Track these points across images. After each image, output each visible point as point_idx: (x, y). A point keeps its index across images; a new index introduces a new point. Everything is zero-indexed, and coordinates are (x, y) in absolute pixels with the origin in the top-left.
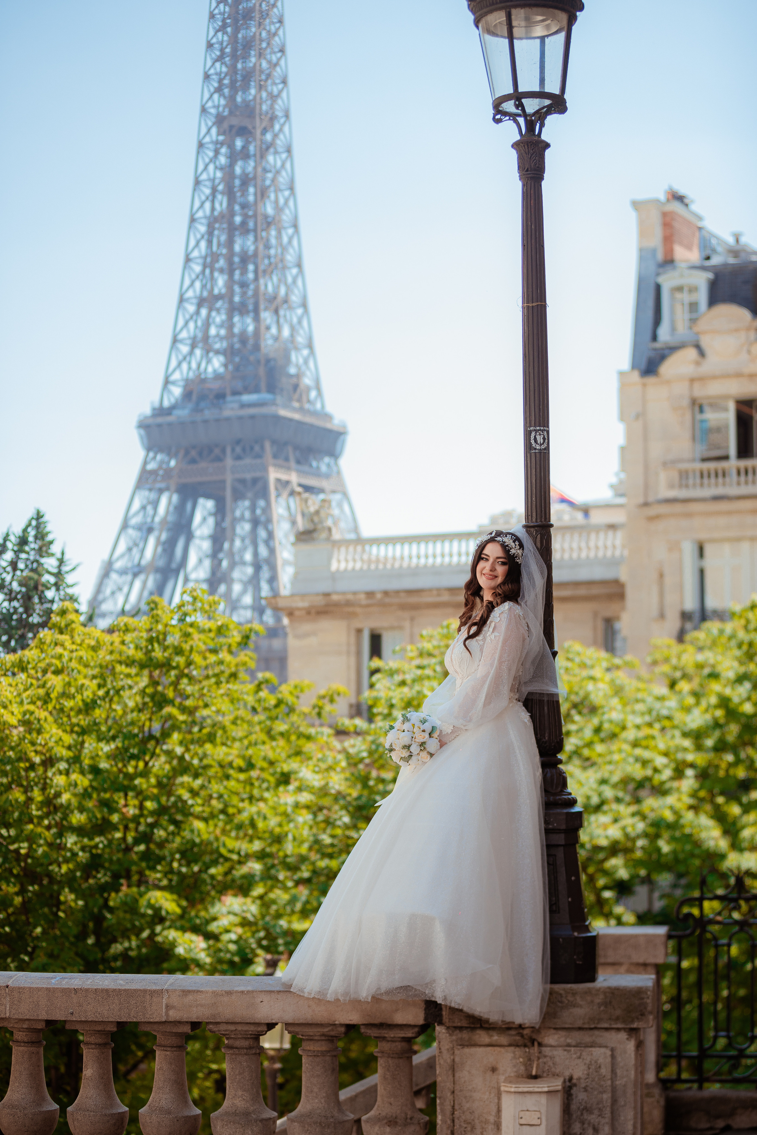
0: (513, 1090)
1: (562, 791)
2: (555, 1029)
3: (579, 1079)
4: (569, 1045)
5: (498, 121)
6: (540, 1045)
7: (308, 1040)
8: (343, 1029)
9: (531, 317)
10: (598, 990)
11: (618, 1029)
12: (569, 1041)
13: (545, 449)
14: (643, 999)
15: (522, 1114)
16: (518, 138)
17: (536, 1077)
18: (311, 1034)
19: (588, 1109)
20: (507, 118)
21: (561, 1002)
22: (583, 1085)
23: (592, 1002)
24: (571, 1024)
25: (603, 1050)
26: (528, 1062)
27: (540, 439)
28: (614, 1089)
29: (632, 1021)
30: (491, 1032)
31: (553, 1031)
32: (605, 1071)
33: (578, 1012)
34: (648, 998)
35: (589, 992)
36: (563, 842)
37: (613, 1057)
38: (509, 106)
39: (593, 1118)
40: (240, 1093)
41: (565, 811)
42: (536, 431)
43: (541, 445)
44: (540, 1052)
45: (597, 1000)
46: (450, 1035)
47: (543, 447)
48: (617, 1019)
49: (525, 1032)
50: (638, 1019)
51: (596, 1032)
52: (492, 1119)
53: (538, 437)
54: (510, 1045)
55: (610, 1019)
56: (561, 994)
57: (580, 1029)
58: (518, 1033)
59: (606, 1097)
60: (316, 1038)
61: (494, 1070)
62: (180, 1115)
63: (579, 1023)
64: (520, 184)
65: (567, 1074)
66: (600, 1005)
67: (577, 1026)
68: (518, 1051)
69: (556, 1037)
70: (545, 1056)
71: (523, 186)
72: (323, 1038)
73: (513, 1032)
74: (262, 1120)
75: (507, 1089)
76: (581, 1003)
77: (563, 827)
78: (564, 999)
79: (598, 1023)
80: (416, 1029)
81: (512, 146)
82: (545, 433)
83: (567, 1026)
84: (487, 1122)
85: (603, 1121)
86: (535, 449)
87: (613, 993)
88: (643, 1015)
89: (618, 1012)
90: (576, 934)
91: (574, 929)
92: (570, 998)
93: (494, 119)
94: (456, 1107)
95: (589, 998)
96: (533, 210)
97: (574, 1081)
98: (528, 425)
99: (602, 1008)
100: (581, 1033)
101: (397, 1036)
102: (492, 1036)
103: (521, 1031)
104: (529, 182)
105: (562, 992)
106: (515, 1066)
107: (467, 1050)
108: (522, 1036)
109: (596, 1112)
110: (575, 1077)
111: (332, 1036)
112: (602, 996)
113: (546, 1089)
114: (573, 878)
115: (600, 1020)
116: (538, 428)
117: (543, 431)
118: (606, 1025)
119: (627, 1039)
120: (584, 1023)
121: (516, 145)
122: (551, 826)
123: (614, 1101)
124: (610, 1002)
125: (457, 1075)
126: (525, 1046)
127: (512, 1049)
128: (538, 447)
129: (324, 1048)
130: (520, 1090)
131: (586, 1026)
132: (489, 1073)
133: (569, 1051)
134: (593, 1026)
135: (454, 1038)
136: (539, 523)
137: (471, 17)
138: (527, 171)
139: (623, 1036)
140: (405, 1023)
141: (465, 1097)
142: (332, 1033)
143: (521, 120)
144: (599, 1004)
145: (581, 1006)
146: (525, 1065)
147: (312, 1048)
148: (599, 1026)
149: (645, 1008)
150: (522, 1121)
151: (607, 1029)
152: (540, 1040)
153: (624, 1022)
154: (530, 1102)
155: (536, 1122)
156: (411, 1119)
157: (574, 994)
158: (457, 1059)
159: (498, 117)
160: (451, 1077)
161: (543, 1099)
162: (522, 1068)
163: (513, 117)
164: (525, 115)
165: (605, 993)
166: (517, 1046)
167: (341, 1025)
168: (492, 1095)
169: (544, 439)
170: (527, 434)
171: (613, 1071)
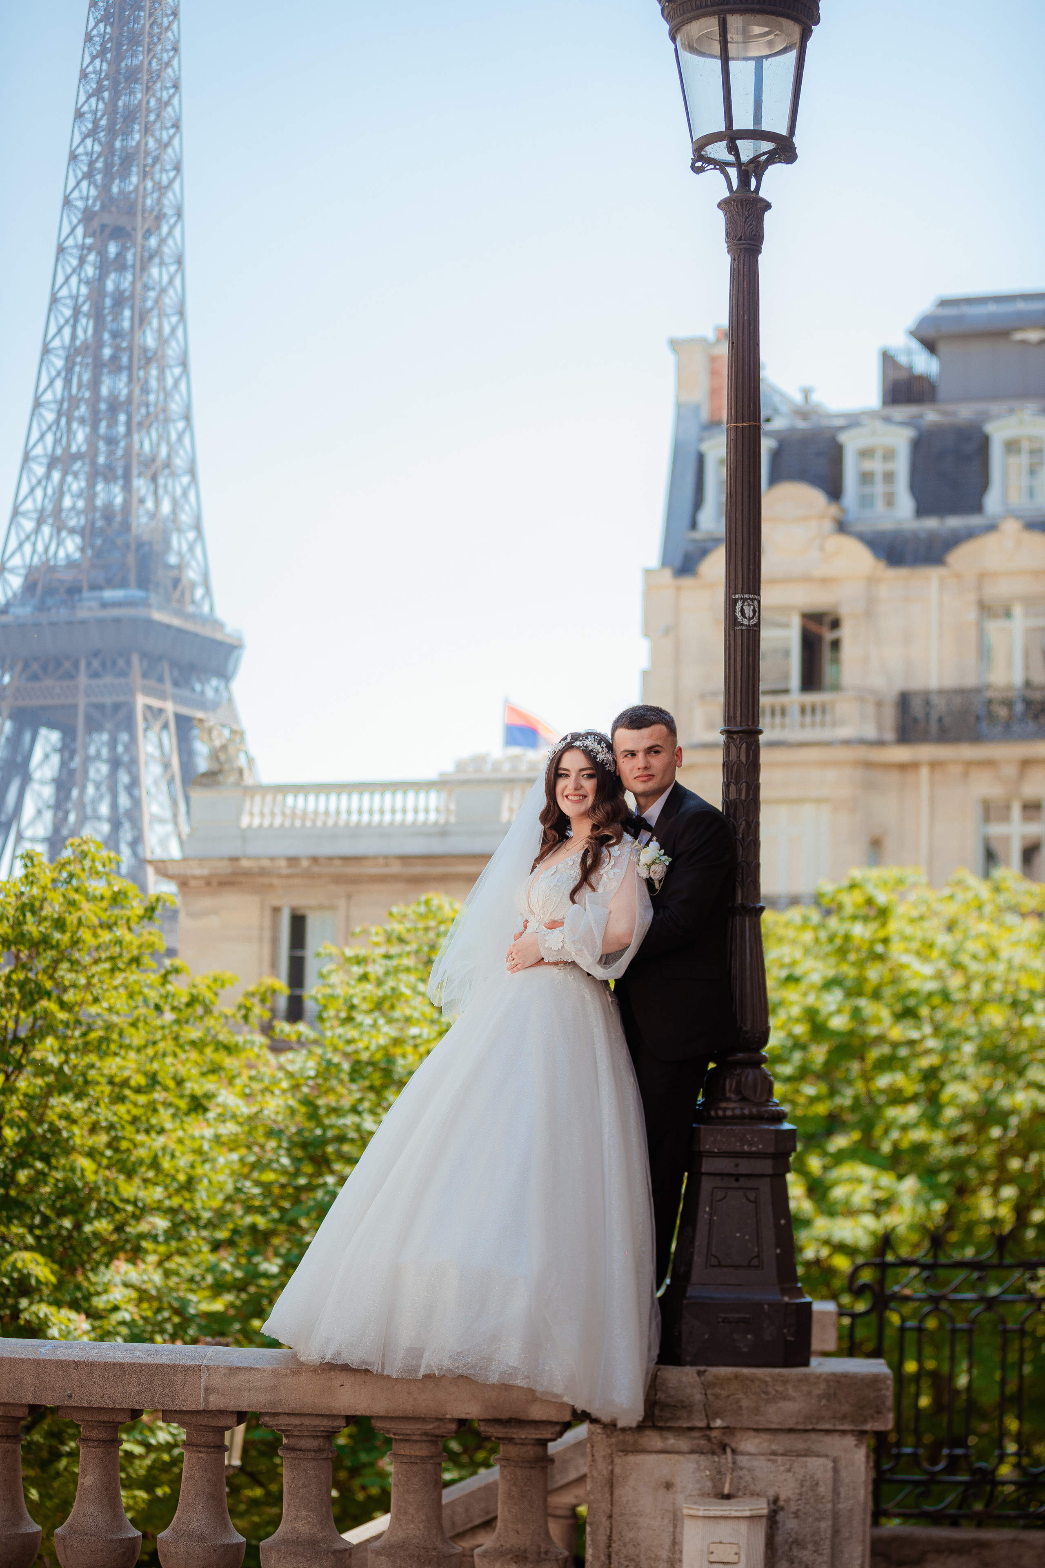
0: (701, 1513)
1: (768, 1101)
2: (756, 1430)
3: (788, 1500)
4: (774, 1453)
5: (698, 170)
6: (734, 1451)
7: (401, 1440)
8: (454, 1426)
9: (740, 441)
10: (819, 1377)
11: (844, 1432)
12: (774, 1447)
13: (755, 625)
14: (880, 1390)
15: (713, 1548)
16: (727, 194)
17: (728, 1497)
18: (408, 1432)
19: (798, 1543)
20: (712, 166)
21: (766, 1393)
22: (793, 1509)
23: (809, 1393)
24: (779, 1423)
25: (821, 1461)
26: (718, 1475)
27: (748, 611)
28: (836, 1515)
29: (865, 1421)
30: (666, 1434)
31: (752, 1433)
32: (824, 1490)
33: (789, 1406)
34: (887, 1389)
35: (805, 1379)
36: (770, 1171)
37: (836, 1470)
38: (718, 150)
39: (806, 1555)
40: (304, 1513)
41: (773, 1128)
42: (744, 600)
43: (750, 619)
44: (734, 1463)
45: (817, 1392)
46: (608, 1436)
47: (752, 622)
48: (844, 1418)
49: (714, 1434)
50: (872, 1417)
51: (813, 1436)
52: (664, 1554)
53: (746, 609)
54: (692, 1452)
55: (834, 1417)
56: (766, 1382)
57: (791, 1431)
58: (705, 1436)
59: (825, 1525)
60: (415, 1438)
61: (668, 1486)
62: (219, 1543)
63: (790, 1423)
64: (727, 259)
65: (771, 1493)
66: (820, 1397)
67: (787, 1426)
68: (704, 1461)
69: (756, 1441)
70: (741, 1468)
71: (733, 260)
72: (425, 1438)
73: (696, 1434)
74: (335, 1552)
75: (691, 1512)
76: (794, 1394)
77: (771, 1150)
78: (770, 1389)
79: (817, 1423)
80: (558, 1428)
81: (719, 206)
82: (756, 602)
83: (773, 1426)
84: (657, 1558)
85: (820, 1559)
86: (742, 625)
87: (839, 1382)
88: (879, 1412)
89: (846, 1408)
90: (786, 1299)
91: (784, 1292)
92: (780, 1388)
93: (693, 167)
94: (615, 1537)
95: (805, 1388)
96: (746, 294)
97: (781, 1503)
98: (732, 591)
99: (823, 1402)
100: (792, 1436)
101: (529, 1437)
102: (666, 1439)
103: (708, 1433)
104: (742, 256)
105: (767, 1379)
106: (698, 1481)
107: (631, 1458)
108: (709, 1439)
109: (810, 1546)
110: (782, 1497)
111: (436, 1436)
112: (823, 1386)
113: (748, 1514)
114: (783, 1222)
115: (820, 1419)
116: (746, 596)
117: (752, 600)
118: (828, 1426)
119: (856, 1446)
120: (797, 1423)
121: (724, 205)
122: (754, 1149)
123: (836, 1532)
124: (835, 1394)
125: (617, 1492)
126: (713, 1453)
127: (695, 1457)
128: (746, 622)
129: (425, 1453)
130: (711, 1513)
131: (801, 1427)
132: (662, 1491)
133: (775, 1461)
134: (809, 1427)
135: (613, 1440)
136: (744, 728)
137: (666, 27)
138: (740, 239)
139: (850, 1441)
140: (544, 1418)
141: (628, 1524)
142: (438, 1432)
143: (733, 172)
144: (818, 1396)
145: (793, 1399)
146: (712, 1479)
147: (407, 1452)
148: (818, 1427)
149: (883, 1403)
150: (713, 1558)
151: (827, 1432)
152: (734, 1445)
153: (853, 1422)
154: (724, 1531)
155: (733, 1558)
156: (546, 1553)
157: (785, 1381)
158: (617, 1471)
159: (699, 164)
160: (608, 1495)
161: (743, 1527)
162: (709, 1484)
163: (721, 166)
164: (738, 164)
165: (827, 1381)
166: (702, 1453)
167: (452, 1420)
168: (666, 1521)
169: (754, 611)
170: (730, 604)
171: (836, 1491)
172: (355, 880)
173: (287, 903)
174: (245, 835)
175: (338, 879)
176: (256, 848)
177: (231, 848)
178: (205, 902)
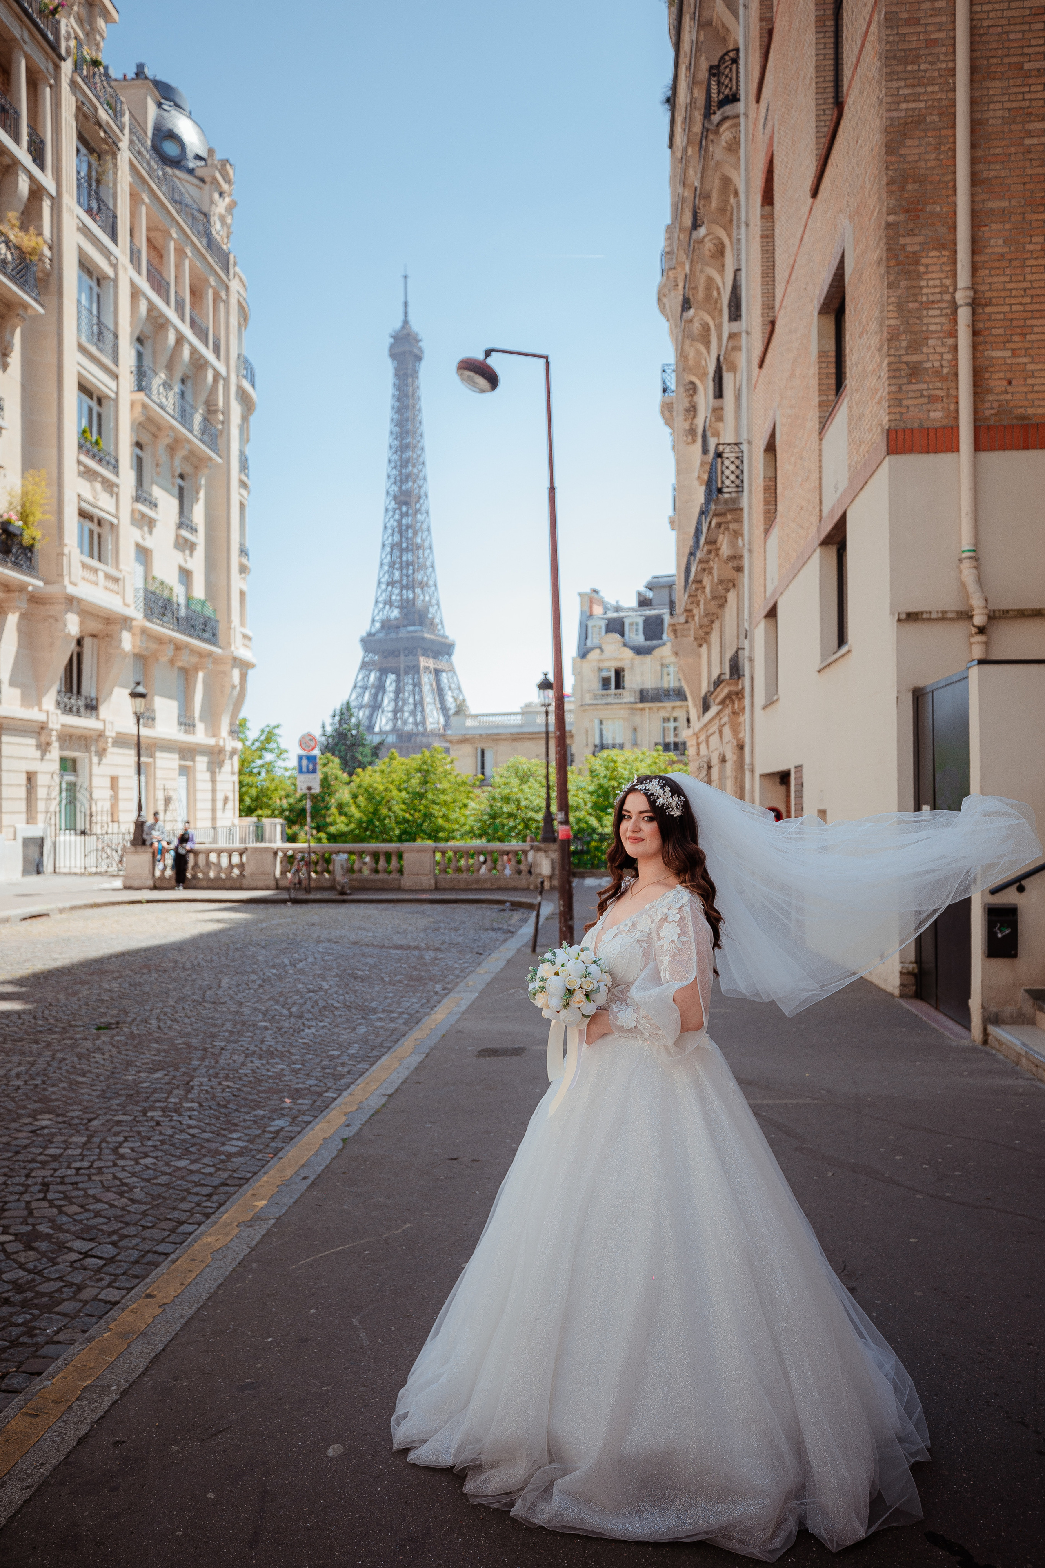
172: (498, 740)
173: (480, 746)
174: (468, 728)
175: (493, 740)
176: (471, 732)
177: (463, 732)
178: (457, 747)
